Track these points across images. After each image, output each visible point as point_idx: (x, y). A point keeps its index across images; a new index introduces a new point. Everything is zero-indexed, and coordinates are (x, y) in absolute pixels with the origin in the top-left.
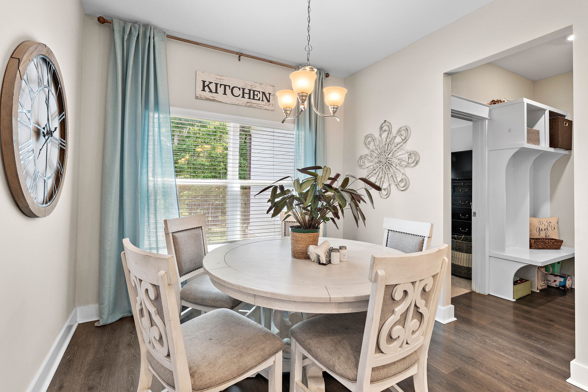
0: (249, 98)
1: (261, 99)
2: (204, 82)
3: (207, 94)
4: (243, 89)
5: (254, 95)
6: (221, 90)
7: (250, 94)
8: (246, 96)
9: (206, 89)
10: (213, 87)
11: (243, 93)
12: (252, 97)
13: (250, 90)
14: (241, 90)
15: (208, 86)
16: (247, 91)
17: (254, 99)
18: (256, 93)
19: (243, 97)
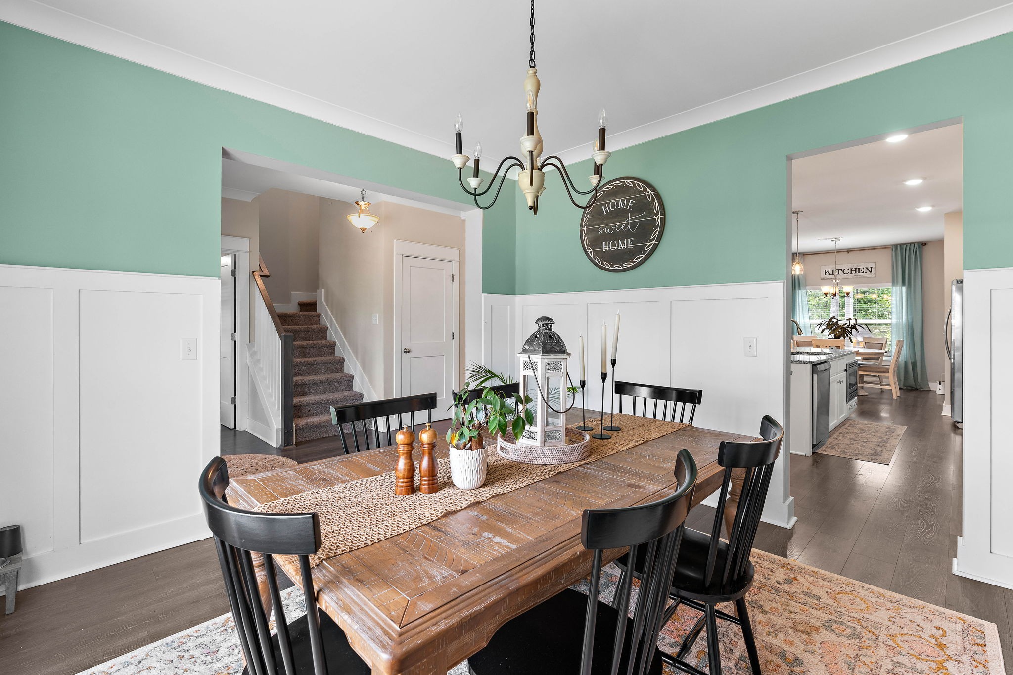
0: (856, 273)
1: (865, 272)
2: (825, 271)
3: (828, 276)
4: (851, 269)
5: (859, 271)
6: (836, 272)
7: (856, 271)
8: (853, 272)
9: (827, 274)
10: (831, 272)
11: (851, 271)
12: (857, 272)
13: (856, 269)
14: (850, 269)
15: (828, 272)
16: (854, 269)
17: (859, 273)
18: (860, 269)
19: (851, 273)
